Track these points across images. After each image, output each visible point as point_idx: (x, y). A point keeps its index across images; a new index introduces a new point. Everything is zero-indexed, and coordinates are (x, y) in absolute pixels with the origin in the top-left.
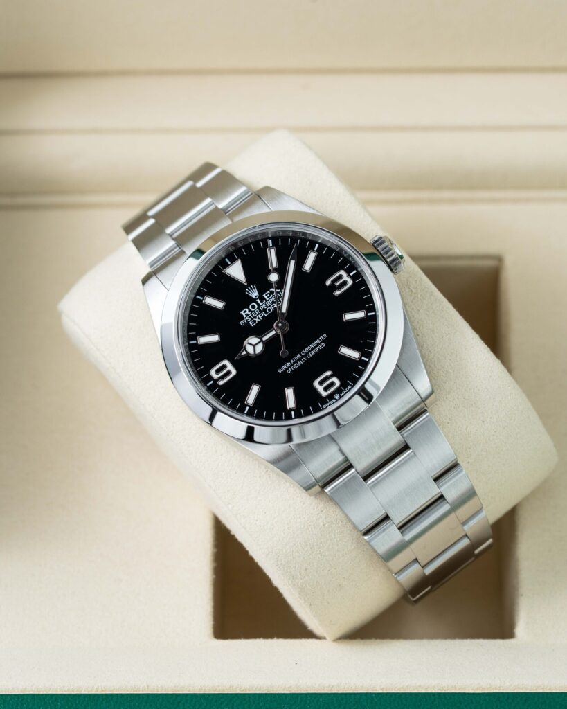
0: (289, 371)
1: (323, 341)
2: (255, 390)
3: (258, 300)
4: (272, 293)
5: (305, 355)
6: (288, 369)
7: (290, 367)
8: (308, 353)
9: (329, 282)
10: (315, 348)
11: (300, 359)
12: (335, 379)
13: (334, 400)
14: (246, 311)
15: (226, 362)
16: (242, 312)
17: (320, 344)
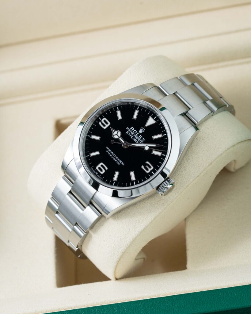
0: (107, 151)
1: (121, 164)
2: (98, 138)
3: (138, 133)
4: (142, 139)
5: (114, 157)
6: (108, 151)
7: (109, 151)
8: (115, 158)
9: (148, 163)
10: (118, 161)
11: (112, 155)
12: (104, 171)
13: (95, 172)
14: (133, 129)
15: (109, 124)
16: (132, 127)
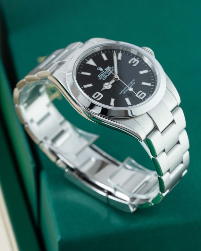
0: (124, 93)
1: (134, 82)
2: (113, 100)
7: (124, 92)
8: (129, 86)
9: (130, 62)
10: (131, 84)
11: (127, 89)
12: (144, 93)
15: (98, 93)
16: (98, 76)
17: (133, 83)
